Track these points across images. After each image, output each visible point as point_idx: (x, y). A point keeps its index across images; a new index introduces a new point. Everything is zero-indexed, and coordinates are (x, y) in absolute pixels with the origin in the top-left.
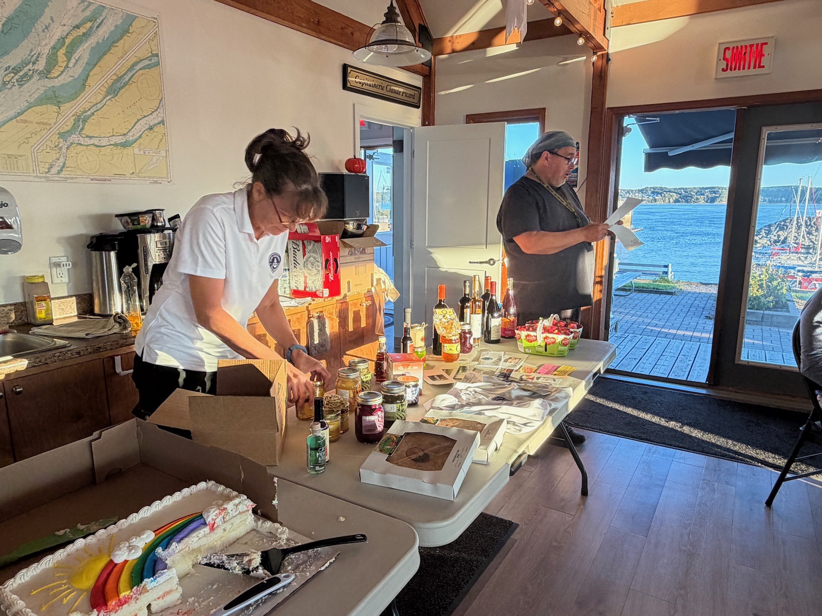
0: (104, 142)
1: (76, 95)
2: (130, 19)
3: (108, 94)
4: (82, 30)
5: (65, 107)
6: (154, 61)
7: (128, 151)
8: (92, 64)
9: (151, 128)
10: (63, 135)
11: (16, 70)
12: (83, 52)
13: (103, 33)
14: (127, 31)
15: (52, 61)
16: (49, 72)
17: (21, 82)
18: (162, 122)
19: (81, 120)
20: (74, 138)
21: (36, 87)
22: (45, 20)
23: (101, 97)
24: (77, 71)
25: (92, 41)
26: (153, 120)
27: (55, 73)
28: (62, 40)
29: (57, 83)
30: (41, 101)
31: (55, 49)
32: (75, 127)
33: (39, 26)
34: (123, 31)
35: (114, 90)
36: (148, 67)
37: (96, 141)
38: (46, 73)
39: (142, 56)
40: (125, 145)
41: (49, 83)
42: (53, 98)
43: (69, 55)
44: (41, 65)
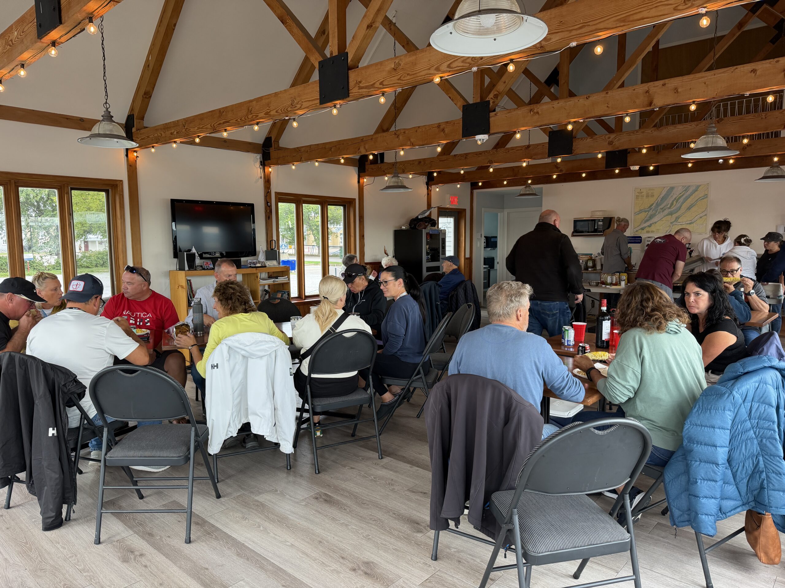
0: (684, 223)
1: (677, 212)
2: (699, 186)
3: (687, 210)
4: (682, 194)
5: (673, 215)
6: (706, 196)
7: (692, 225)
8: (683, 203)
9: (701, 217)
10: (671, 223)
11: (662, 209)
12: (681, 200)
13: (689, 193)
14: (697, 190)
15: (672, 204)
16: (670, 207)
17: (663, 211)
18: (706, 215)
19: (677, 218)
20: (675, 223)
21: (666, 212)
22: (672, 194)
23: (684, 211)
24: (678, 205)
25: (684, 196)
26: (701, 215)
27: (672, 207)
28: (676, 198)
29: (672, 210)
30: (667, 215)
31: (673, 201)
32: (675, 220)
33: (670, 196)
34: (696, 190)
35: (689, 208)
36: (703, 199)
37: (681, 223)
38: (669, 208)
39: (701, 196)
40: (690, 224)
41: (670, 210)
42: (671, 214)
43: (677, 202)
44: (669, 206)
